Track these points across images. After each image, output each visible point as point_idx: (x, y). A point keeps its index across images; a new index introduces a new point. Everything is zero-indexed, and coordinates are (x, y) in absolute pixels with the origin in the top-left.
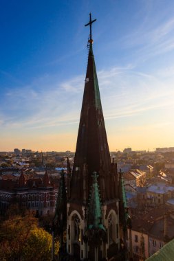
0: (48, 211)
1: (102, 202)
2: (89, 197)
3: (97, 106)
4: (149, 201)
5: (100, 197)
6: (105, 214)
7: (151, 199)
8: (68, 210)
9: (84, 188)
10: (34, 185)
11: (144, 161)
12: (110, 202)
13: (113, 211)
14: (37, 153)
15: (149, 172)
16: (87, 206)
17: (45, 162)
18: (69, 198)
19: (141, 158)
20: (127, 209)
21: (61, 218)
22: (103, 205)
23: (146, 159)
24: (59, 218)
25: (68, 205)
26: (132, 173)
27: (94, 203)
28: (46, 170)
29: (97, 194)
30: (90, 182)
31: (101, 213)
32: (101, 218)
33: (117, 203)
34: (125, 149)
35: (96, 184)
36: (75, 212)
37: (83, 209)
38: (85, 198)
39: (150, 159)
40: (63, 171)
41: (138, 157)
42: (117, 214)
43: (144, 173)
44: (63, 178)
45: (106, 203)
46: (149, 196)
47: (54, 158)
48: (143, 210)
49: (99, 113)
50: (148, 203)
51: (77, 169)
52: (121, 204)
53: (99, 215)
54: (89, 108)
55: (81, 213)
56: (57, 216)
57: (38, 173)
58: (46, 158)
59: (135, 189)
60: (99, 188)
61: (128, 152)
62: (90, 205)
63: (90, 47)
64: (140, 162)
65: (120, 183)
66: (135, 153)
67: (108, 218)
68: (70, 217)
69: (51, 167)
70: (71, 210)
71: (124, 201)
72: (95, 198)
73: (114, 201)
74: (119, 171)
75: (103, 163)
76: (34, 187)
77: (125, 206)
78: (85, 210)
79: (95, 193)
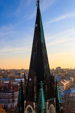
0: (11, 105)
1: (46, 100)
2: (38, 97)
3: (42, 41)
4: (71, 99)
5: (45, 97)
6: (48, 107)
7: (73, 98)
8: (25, 105)
9: (35, 91)
10: (2, 89)
11: (68, 75)
12: (50, 100)
13: (52, 105)
14: (4, 70)
15: (72, 82)
16: (36, 102)
17: (9, 76)
18: (26, 97)
19: (67, 73)
20: (61, 104)
21: (21, 110)
22: (46, 101)
23: (69, 74)
24: (19, 110)
25: (25, 102)
26: (62, 82)
27: (41, 100)
28: (9, 80)
29: (43, 95)
30: (39, 87)
31: (45, 107)
32: (45, 110)
33: (55, 100)
34: (57, 68)
35: (42, 89)
36: (29, 106)
37: (34, 104)
38: (35, 98)
39: (72, 73)
40: (21, 81)
41: (65, 72)
42: (54, 107)
43: (68, 82)
44: (21, 85)
45: (48, 100)
46: (71, 96)
47: (14, 73)
48: (68, 104)
49: (44, 45)
50: (71, 100)
51: (30, 79)
52: (57, 101)
53: (44, 108)
54: (37, 42)
55: (33, 106)
56: (18, 109)
57: (5, 82)
58: (9, 73)
59: (63, 92)
60: (44, 91)
61: (58, 69)
62: (39, 101)
63: (38, 5)
64: (66, 75)
65: (56, 88)
66: (63, 70)
67: (49, 109)
68: (26, 109)
69: (13, 78)
70: (27, 104)
71: (59, 99)
72: (41, 97)
73: (53, 99)
74: (55, 81)
75: (46, 76)
76: (2, 91)
77: (60, 102)
78: (36, 105)
79: (41, 94)
